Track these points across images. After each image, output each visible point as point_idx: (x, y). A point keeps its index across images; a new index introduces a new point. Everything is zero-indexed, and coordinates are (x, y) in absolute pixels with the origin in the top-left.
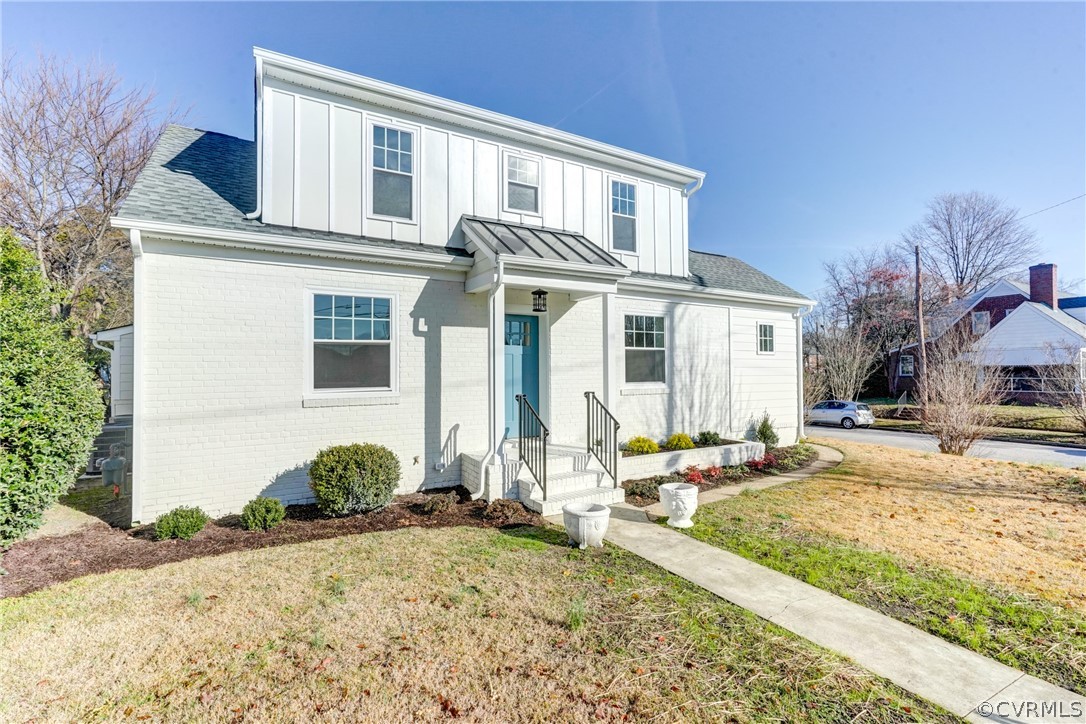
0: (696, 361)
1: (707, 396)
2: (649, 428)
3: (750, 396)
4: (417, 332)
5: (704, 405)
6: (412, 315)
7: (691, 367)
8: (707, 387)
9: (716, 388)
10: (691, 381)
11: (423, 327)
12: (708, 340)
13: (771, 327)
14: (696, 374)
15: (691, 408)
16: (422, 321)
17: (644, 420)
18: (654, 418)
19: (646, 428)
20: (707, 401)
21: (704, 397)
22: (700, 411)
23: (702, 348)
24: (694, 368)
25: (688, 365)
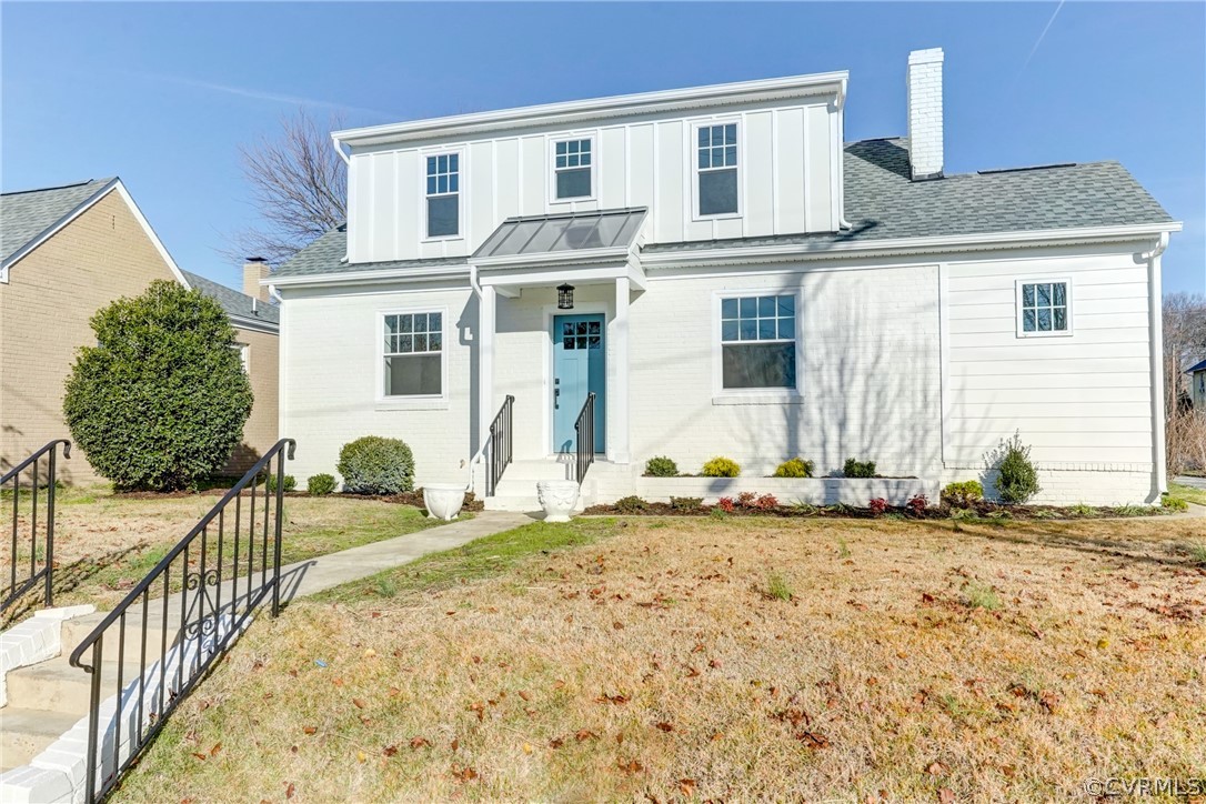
0: (852, 354)
1: (879, 408)
2: (756, 448)
3: (988, 410)
4: (463, 341)
5: (871, 421)
6: (458, 325)
7: (842, 363)
8: (879, 394)
9: (901, 391)
10: (841, 385)
11: (468, 336)
12: (882, 320)
13: (1064, 285)
14: (853, 374)
15: (842, 425)
16: (467, 330)
17: (747, 438)
18: (766, 436)
19: (750, 450)
20: (877, 415)
21: (871, 407)
22: (863, 428)
23: (868, 334)
24: (847, 368)
25: (835, 360)
